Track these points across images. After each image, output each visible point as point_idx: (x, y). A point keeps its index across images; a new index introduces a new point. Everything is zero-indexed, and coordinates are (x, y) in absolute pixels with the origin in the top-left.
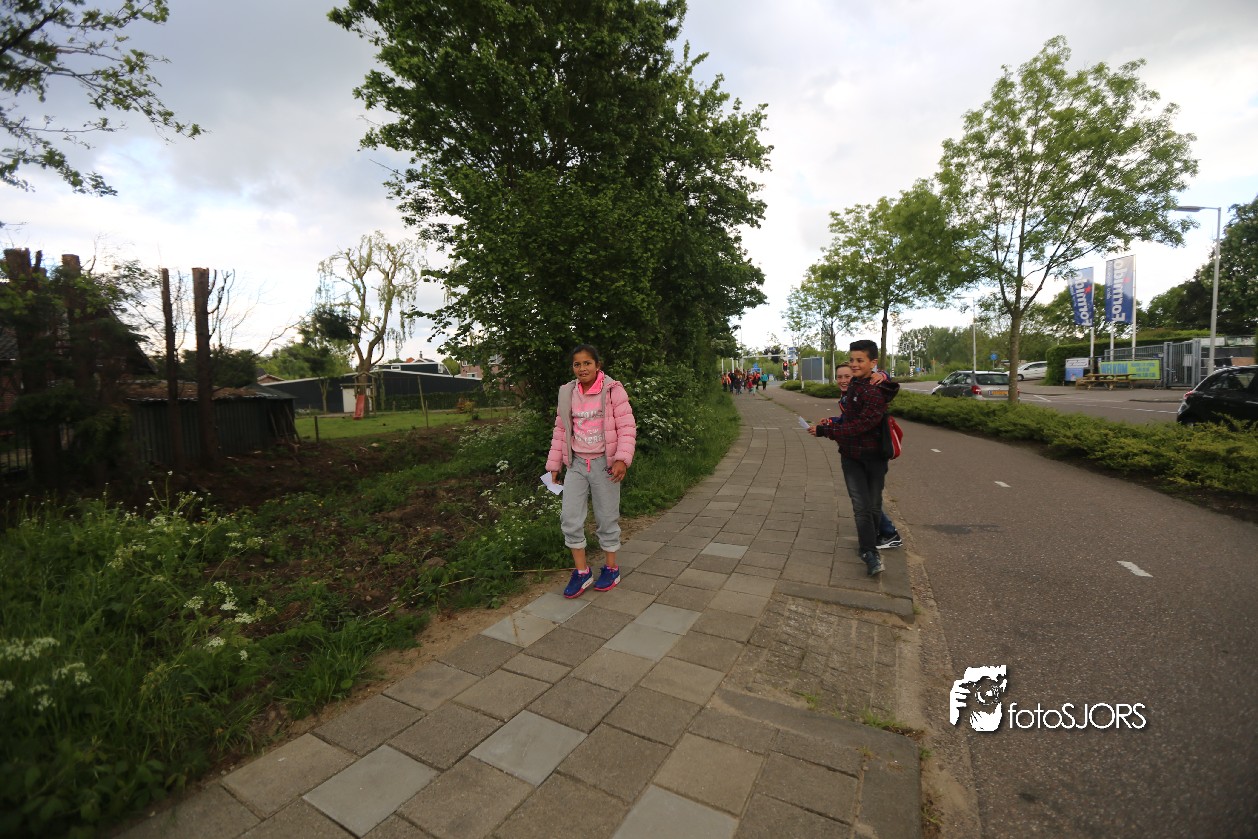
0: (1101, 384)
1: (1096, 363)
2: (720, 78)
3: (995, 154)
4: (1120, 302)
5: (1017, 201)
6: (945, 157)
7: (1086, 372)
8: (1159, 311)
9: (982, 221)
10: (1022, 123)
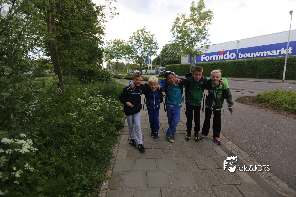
0: (147, 74)
1: (147, 70)
3: (137, 39)
4: (149, 60)
6: (130, 38)
7: (145, 72)
8: (154, 62)
9: (135, 49)
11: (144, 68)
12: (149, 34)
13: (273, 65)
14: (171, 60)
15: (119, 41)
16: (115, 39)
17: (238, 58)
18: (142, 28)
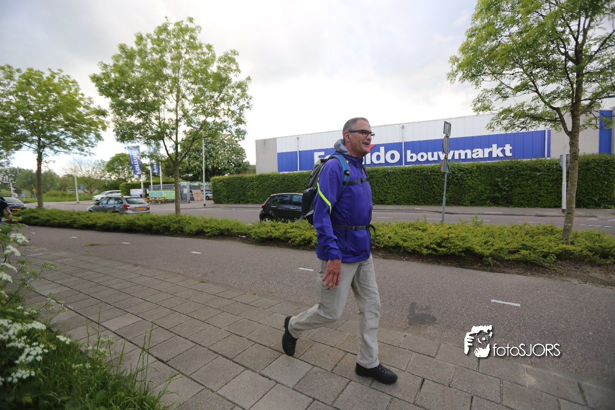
7: (141, 196)
11: (137, 184)
13: (497, 177)
15: (50, 80)
17: (407, 163)
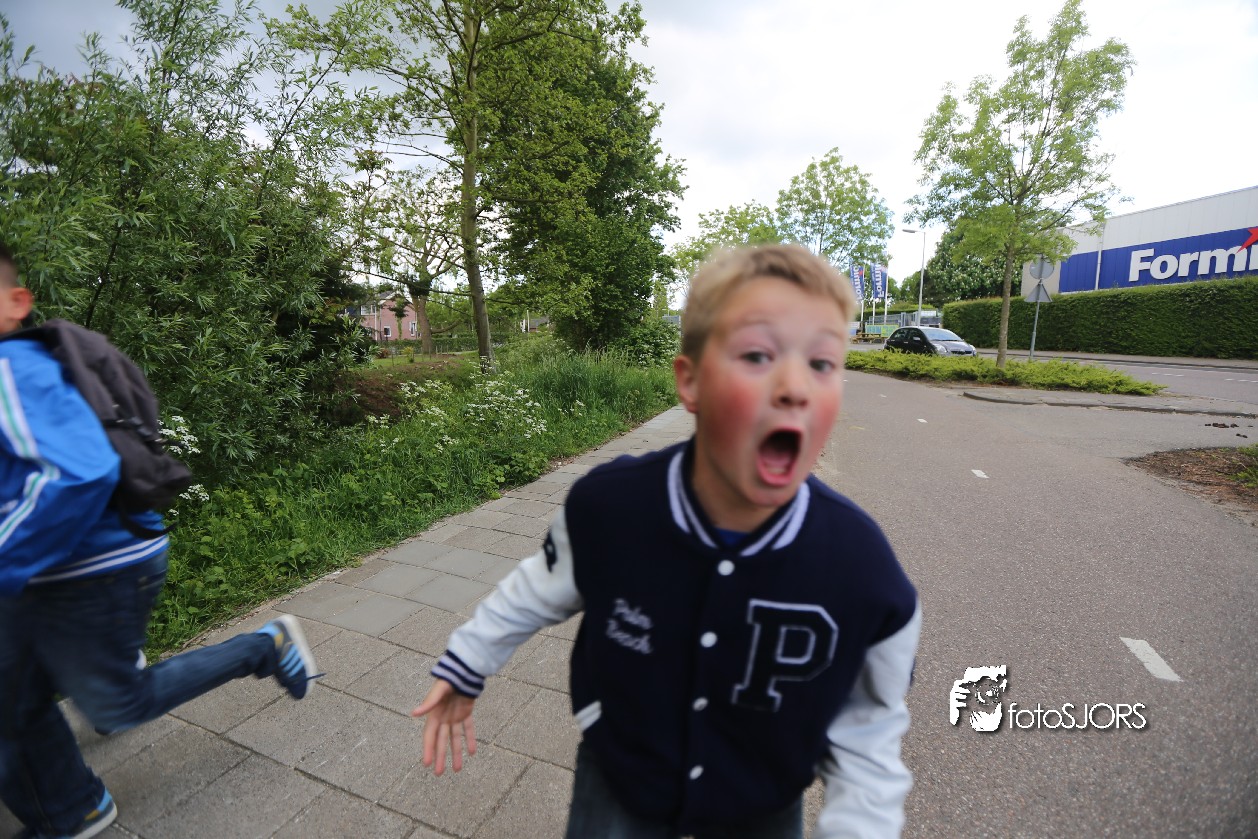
0: (866, 340)
1: (863, 325)
2: (659, 140)
3: (807, 202)
4: (880, 284)
5: (819, 231)
6: (780, 200)
7: (858, 331)
9: (799, 239)
10: (821, 188)
12: (853, 175)
14: (983, 281)
15: (747, 214)
16: (731, 207)
18: (827, 155)
